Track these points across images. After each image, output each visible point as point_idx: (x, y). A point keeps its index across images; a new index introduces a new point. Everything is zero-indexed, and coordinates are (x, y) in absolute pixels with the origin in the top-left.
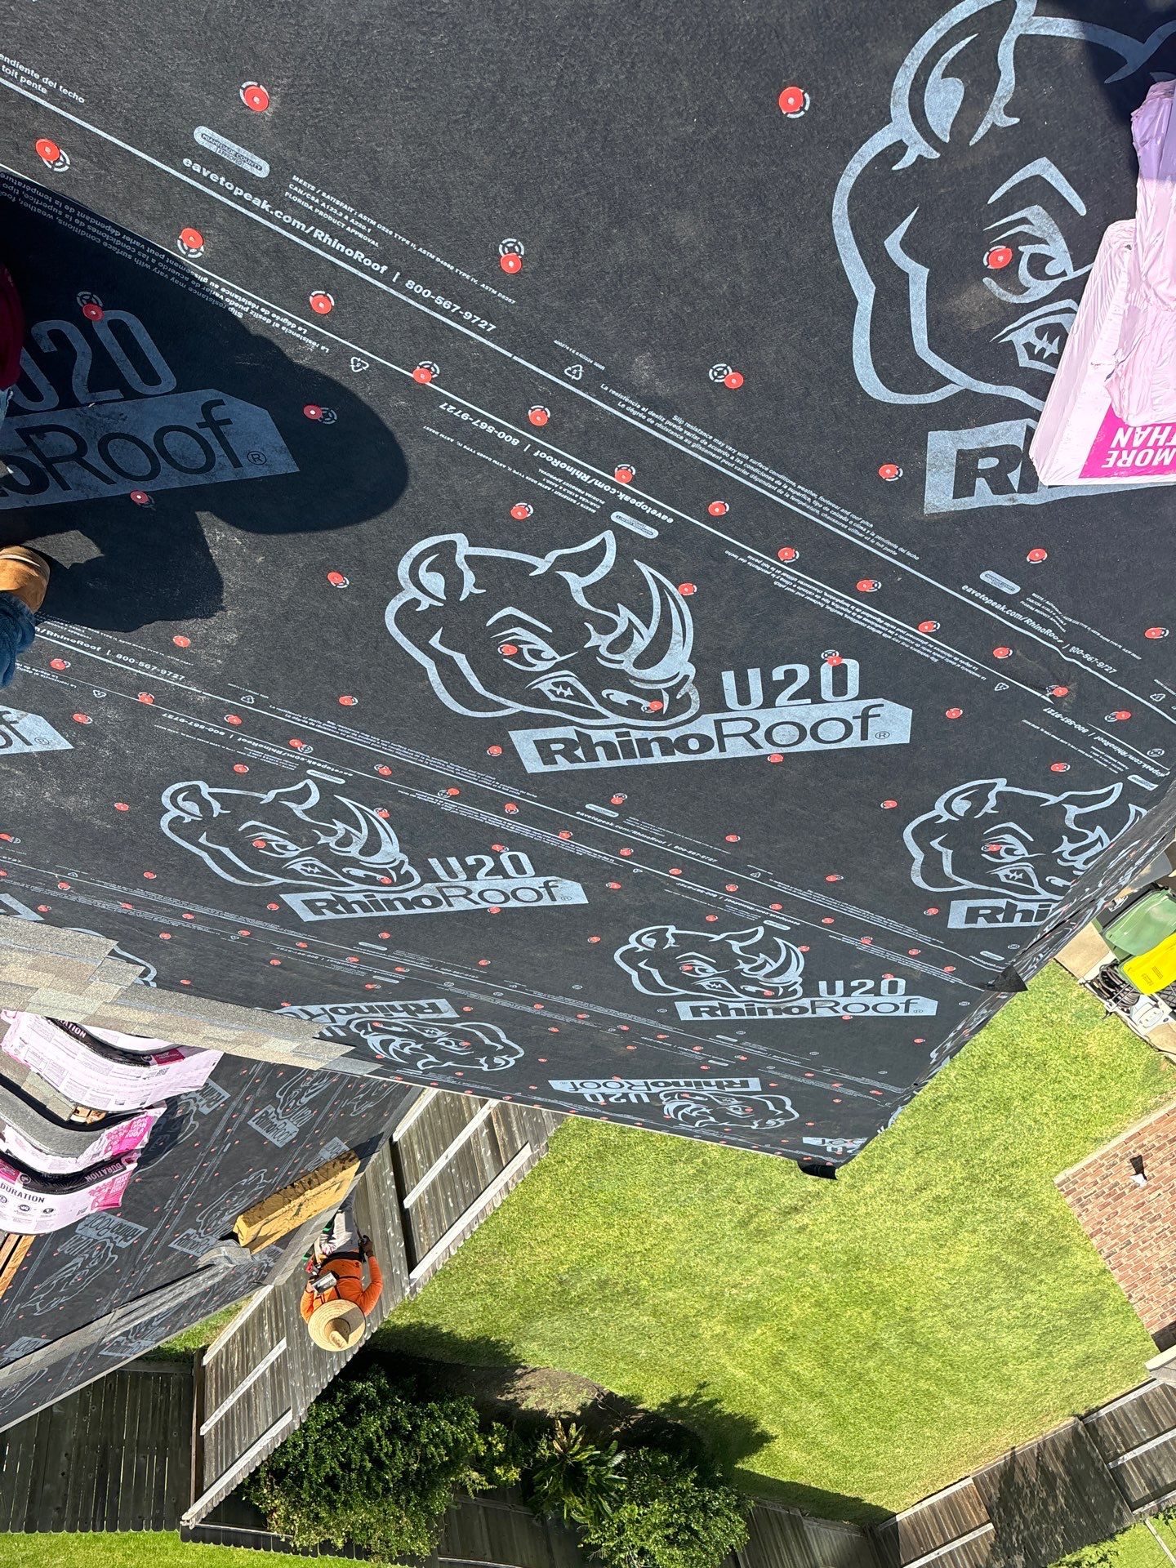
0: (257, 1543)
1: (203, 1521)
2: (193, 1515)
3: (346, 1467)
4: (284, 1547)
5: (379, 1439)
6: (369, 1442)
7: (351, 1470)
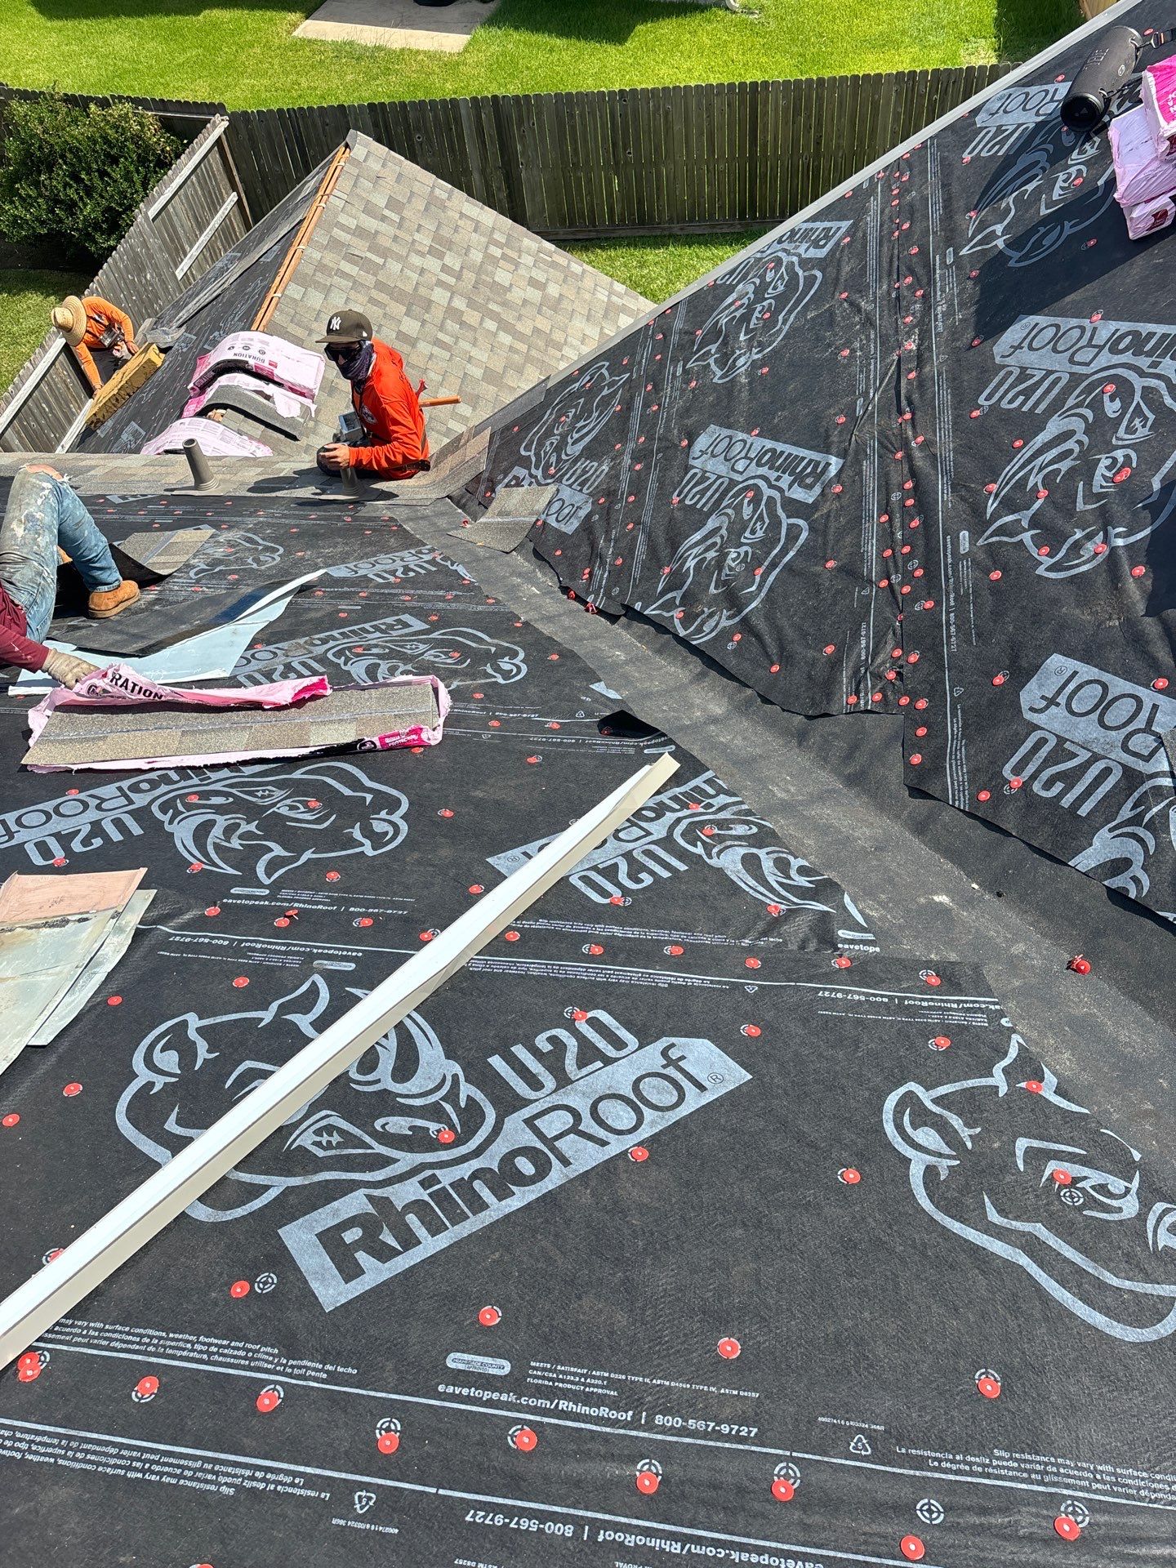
0: (163, 105)
1: (208, 121)
2: (219, 127)
3: (103, 174)
4: (137, 102)
5: (81, 198)
6: (89, 196)
7: (98, 171)
